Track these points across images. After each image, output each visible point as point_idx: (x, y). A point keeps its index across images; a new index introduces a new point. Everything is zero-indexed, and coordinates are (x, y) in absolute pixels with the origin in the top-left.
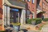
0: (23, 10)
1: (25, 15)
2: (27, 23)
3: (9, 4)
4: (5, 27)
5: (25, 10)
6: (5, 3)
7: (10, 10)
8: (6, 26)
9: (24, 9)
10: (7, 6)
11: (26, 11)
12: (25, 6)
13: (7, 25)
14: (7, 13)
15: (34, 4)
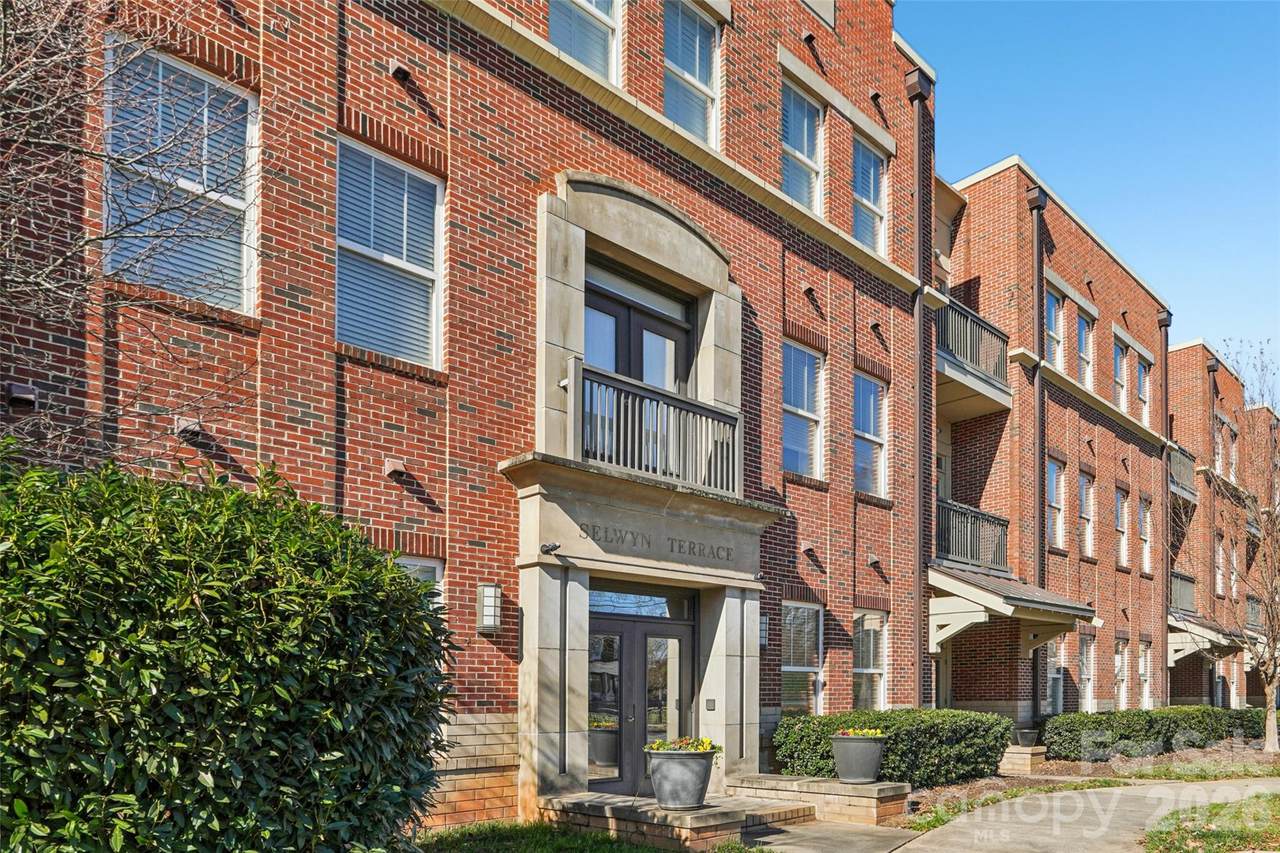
0: (731, 605)
1: (753, 665)
2: (773, 761)
3: (584, 550)
4: (546, 787)
5: (753, 606)
6: (546, 551)
7: (590, 612)
8: (559, 782)
9: (743, 593)
10: (564, 571)
11: (771, 611)
12: (752, 550)
13: (563, 769)
14: (563, 649)
15: (886, 506)
